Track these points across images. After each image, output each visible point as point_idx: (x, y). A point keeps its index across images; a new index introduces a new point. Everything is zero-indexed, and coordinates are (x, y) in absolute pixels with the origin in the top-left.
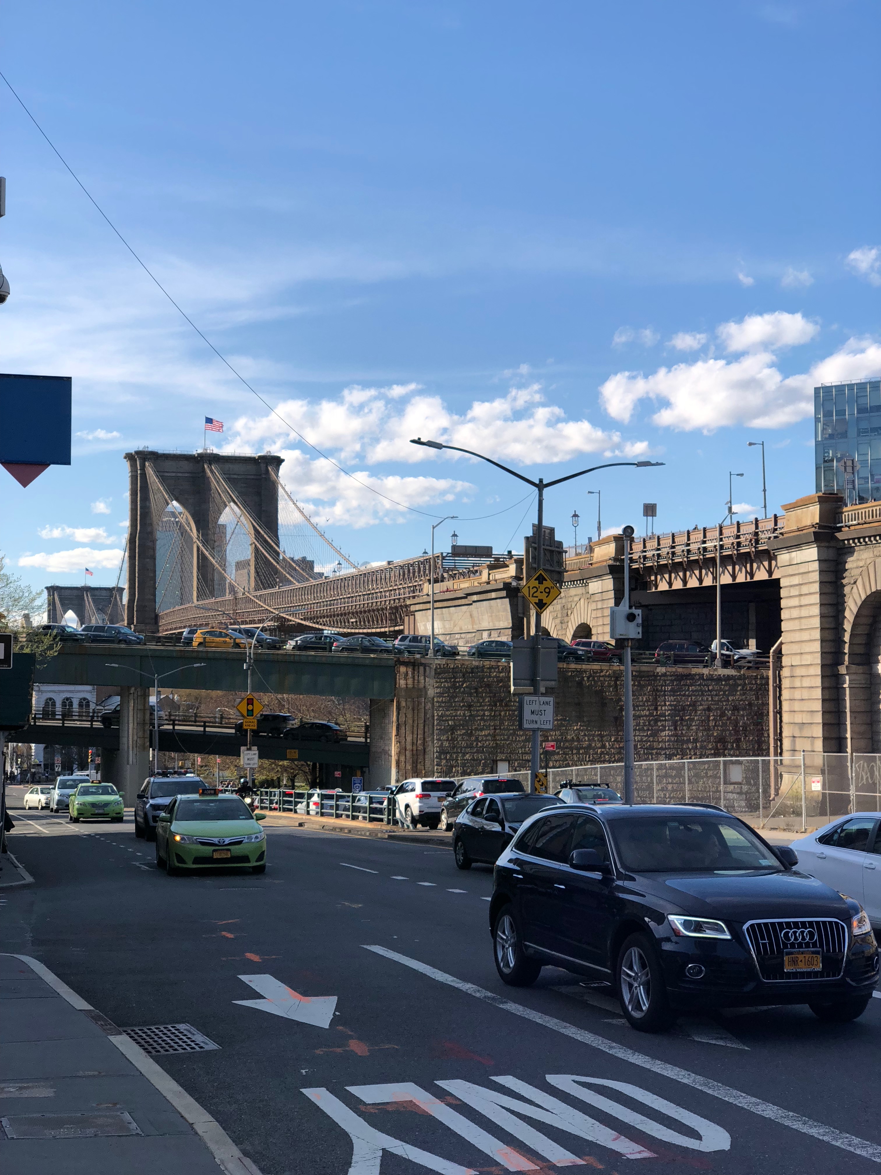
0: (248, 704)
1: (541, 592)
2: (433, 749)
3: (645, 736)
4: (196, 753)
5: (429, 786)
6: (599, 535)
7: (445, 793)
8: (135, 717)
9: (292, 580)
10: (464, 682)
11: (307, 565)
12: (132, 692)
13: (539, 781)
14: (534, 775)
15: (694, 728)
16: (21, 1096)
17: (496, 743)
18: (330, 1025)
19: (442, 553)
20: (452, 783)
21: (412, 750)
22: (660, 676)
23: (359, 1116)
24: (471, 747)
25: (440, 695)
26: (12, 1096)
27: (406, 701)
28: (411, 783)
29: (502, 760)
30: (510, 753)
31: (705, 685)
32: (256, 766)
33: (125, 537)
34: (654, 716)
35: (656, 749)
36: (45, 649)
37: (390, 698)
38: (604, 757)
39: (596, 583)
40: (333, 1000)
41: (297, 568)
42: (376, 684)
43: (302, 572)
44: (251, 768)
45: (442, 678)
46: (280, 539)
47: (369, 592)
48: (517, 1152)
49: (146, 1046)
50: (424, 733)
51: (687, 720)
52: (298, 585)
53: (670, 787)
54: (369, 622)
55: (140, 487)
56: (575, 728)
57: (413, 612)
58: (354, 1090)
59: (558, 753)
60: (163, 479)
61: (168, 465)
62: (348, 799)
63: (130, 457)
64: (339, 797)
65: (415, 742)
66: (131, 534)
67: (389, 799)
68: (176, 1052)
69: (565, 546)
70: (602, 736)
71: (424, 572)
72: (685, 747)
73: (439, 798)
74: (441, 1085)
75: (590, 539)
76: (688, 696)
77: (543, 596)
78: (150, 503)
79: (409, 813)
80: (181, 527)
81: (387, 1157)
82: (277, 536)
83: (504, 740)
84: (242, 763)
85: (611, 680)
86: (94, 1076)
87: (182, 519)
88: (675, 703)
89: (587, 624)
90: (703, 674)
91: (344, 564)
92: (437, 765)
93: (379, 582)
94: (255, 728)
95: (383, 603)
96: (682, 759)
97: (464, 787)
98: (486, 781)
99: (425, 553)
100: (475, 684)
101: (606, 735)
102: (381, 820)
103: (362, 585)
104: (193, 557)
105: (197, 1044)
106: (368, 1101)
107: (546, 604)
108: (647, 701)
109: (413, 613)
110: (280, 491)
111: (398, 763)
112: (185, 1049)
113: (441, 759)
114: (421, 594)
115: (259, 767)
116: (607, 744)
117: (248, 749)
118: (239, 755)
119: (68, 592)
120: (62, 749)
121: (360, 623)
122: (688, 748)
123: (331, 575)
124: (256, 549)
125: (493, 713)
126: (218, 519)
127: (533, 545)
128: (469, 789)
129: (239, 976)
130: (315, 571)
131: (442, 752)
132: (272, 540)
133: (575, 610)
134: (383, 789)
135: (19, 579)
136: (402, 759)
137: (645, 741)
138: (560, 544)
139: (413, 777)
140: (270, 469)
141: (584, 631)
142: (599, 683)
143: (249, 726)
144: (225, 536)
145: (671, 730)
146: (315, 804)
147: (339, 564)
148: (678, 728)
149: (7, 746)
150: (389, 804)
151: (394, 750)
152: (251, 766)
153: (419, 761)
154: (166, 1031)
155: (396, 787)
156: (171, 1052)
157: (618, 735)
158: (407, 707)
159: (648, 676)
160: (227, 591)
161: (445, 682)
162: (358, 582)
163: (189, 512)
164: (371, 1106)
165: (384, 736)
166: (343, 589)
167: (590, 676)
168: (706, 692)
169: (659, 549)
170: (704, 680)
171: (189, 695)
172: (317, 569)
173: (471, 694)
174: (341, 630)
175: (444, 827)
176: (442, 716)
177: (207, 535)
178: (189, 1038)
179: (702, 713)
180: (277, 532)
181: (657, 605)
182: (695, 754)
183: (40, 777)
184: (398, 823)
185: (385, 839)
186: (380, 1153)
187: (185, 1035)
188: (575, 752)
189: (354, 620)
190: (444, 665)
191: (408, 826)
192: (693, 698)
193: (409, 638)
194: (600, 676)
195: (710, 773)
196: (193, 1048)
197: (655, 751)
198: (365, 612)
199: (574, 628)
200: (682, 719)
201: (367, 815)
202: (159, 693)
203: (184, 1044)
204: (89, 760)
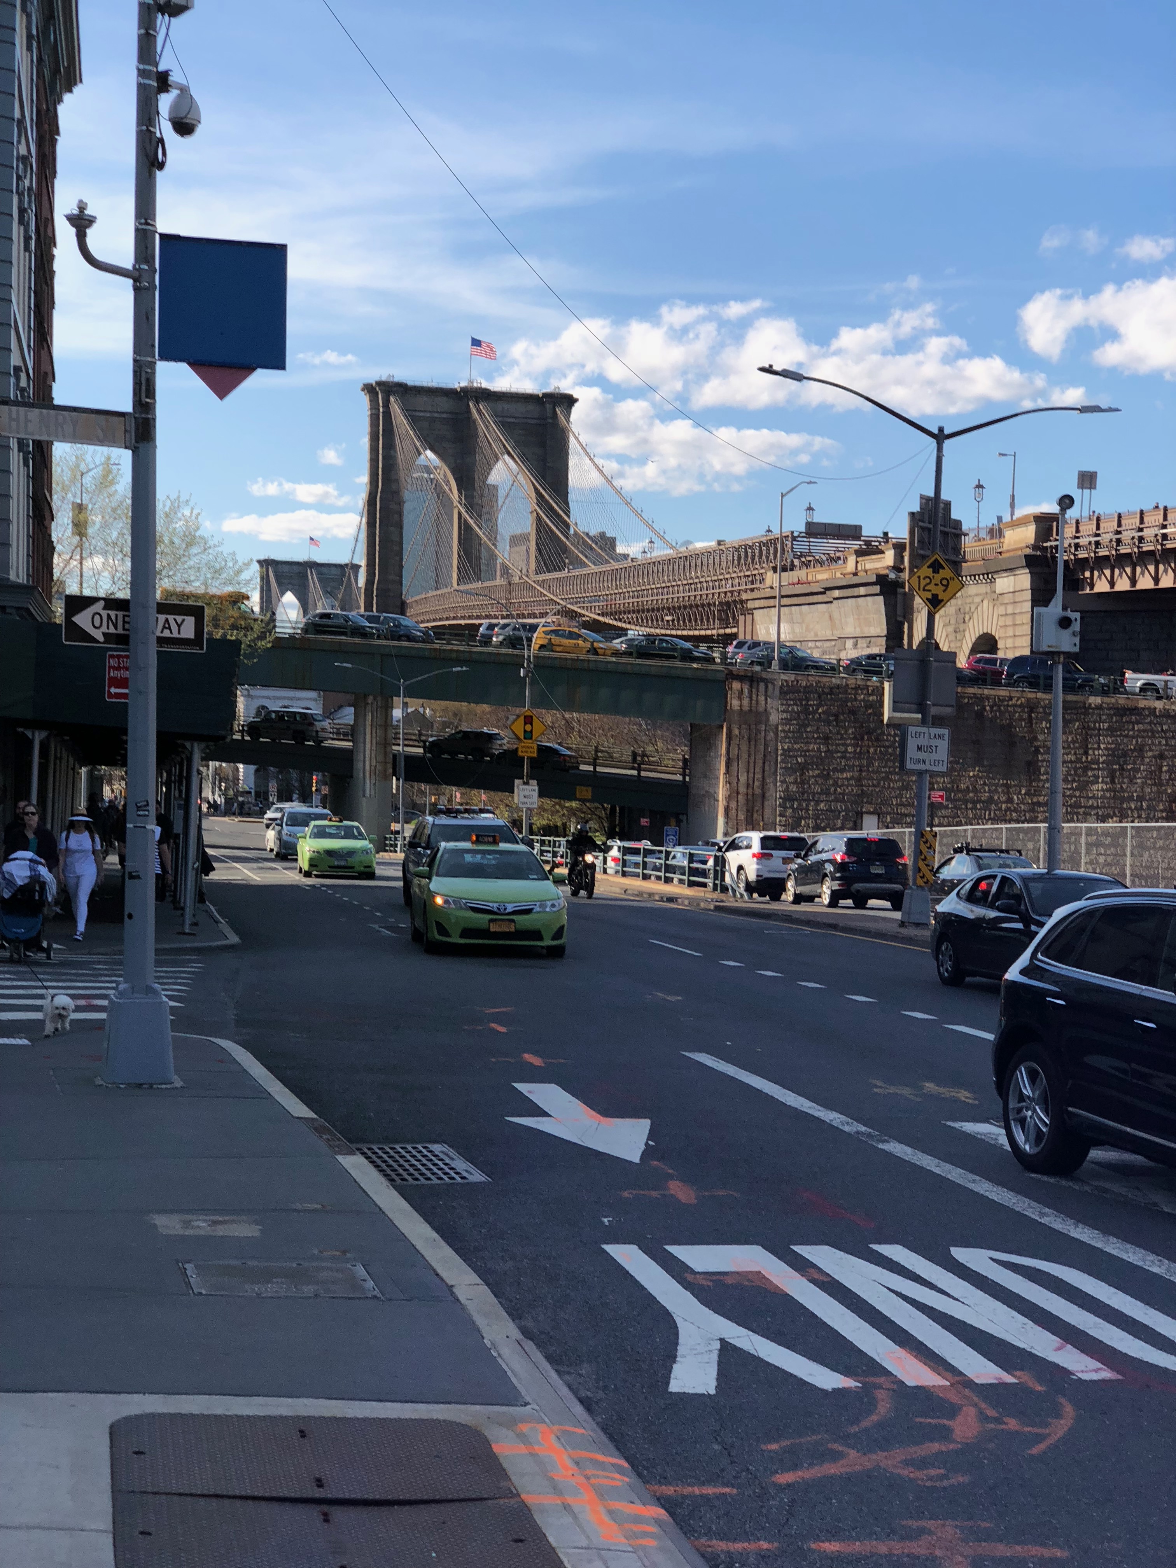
0: (525, 724)
1: (936, 585)
2: (776, 793)
3: (1069, 789)
4: (454, 785)
5: (770, 843)
6: (1012, 514)
7: (793, 853)
8: (374, 734)
9: (586, 561)
10: (819, 706)
11: (607, 543)
12: (370, 701)
13: (926, 842)
14: (919, 835)
15: (1139, 781)
16: (215, 1234)
17: (862, 790)
18: (641, 1159)
19: (792, 533)
20: (803, 839)
21: (747, 794)
22: (1093, 709)
23: (686, 1289)
24: (827, 793)
25: (787, 721)
26: (202, 1232)
27: (740, 729)
28: (746, 837)
29: (869, 813)
30: (882, 803)
31: (1158, 723)
32: (535, 806)
33: (362, 497)
34: (1082, 763)
35: (1085, 807)
36: (255, 639)
37: (718, 723)
38: (1011, 815)
39: (1005, 579)
40: (645, 1124)
41: (594, 546)
42: (700, 703)
43: (600, 551)
44: (528, 809)
45: (790, 699)
46: (570, 506)
47: (691, 581)
48: (916, 1357)
49: (389, 1172)
50: (764, 771)
51: (1129, 771)
52: (593, 568)
53: (1101, 859)
54: (690, 621)
55: (383, 430)
56: (971, 774)
57: (751, 609)
58: (676, 1250)
59: (947, 807)
60: (413, 419)
61: (421, 401)
62: (660, 856)
63: (369, 389)
64: (648, 852)
65: (751, 783)
66: (370, 494)
67: (716, 857)
68: (429, 1182)
69: (965, 528)
70: (1007, 786)
71: (767, 557)
72: (1125, 806)
73: (783, 859)
74: (799, 1252)
75: (1000, 519)
76: (1133, 737)
77: (938, 590)
78: (396, 452)
79: (743, 877)
80: (437, 486)
81: (727, 1349)
82: (567, 503)
83: (874, 786)
84: (516, 801)
85: (1023, 711)
86: (315, 1211)
87: (438, 476)
88: (1113, 746)
89: (991, 635)
90: (1155, 709)
91: (658, 543)
92: (780, 815)
93: (705, 568)
94: (535, 755)
95: (710, 596)
96: (1121, 822)
97: (819, 846)
98: (849, 839)
99: (769, 531)
100: (834, 709)
101: (1014, 786)
102: (704, 885)
103: (681, 571)
104: (452, 525)
105: (457, 1173)
106: (698, 1268)
107: (942, 600)
108: (1074, 742)
109: (751, 611)
110: (572, 441)
111: (727, 810)
112: (441, 1179)
113: (785, 808)
114: (762, 586)
115: (539, 808)
116: (1015, 797)
117: (524, 783)
118: (512, 791)
119: (286, 569)
120: (280, 772)
121: (678, 621)
122: (1130, 808)
123: (640, 556)
124: (539, 519)
125: (858, 750)
126: (487, 477)
127: (920, 524)
128: (826, 849)
129: (515, 1084)
130: (618, 551)
131: (788, 798)
132: (560, 508)
133: (975, 615)
134: (707, 843)
135: (220, 544)
136: (733, 805)
137: (1068, 796)
138: (958, 524)
139: (746, 830)
140: (558, 412)
141: (987, 643)
142: (1007, 715)
143: (526, 752)
144: (497, 501)
145: (1106, 783)
146: (615, 860)
147: (651, 542)
148: (1116, 781)
149: (208, 767)
150: (716, 863)
151: (722, 792)
152: (529, 806)
153: (756, 808)
154: (415, 1153)
155: (725, 843)
156: (423, 1181)
157: (1030, 785)
158: (741, 737)
159: (1075, 708)
160: (498, 573)
161: (794, 704)
162: (676, 567)
163: (448, 466)
164: (702, 1276)
165: (709, 774)
166: (655, 575)
167: (995, 704)
168: (1158, 732)
169: (1098, 535)
170: (1156, 716)
171: (445, 710)
172: (620, 549)
173: (828, 723)
174: (652, 630)
175: (791, 898)
176: (789, 750)
177: (473, 497)
178: (446, 1164)
179: (1151, 761)
180: (567, 496)
181: (1094, 612)
182: (1139, 817)
183: (250, 808)
184: (727, 889)
185: (710, 910)
186: (717, 1345)
187: (441, 1160)
188: (970, 806)
189: (669, 618)
190: (792, 682)
191: (742, 895)
192: (1139, 740)
193: (747, 645)
194: (1008, 706)
195: (1160, 843)
196: (453, 1178)
197: (1083, 809)
198: (685, 607)
199: (973, 640)
200: (1122, 769)
201: (685, 878)
202: (405, 705)
203: (439, 1172)
204: (314, 789)
